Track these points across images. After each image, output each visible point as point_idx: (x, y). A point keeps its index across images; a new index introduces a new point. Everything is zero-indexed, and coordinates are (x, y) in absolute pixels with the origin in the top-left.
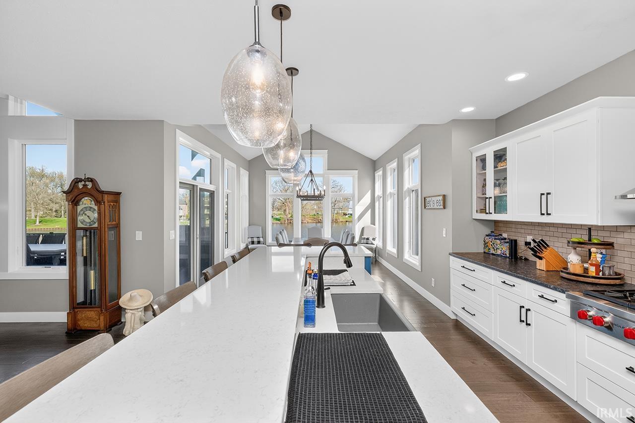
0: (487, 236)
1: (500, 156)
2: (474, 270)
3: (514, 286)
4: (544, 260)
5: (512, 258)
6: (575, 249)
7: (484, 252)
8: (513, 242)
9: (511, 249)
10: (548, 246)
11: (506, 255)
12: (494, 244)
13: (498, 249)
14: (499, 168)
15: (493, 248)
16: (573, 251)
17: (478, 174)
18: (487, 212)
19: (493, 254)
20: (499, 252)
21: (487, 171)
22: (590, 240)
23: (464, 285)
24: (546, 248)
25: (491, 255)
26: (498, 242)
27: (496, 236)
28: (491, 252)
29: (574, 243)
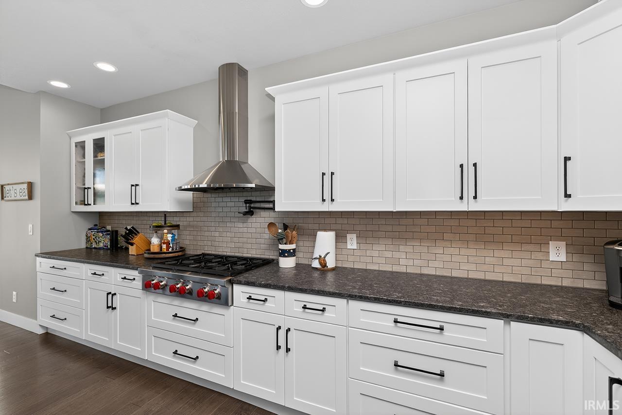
0: (90, 229)
1: (99, 145)
2: (65, 269)
3: (103, 275)
4: (135, 246)
5: (113, 249)
6: (156, 232)
7: (87, 248)
8: (114, 232)
9: (111, 241)
10: (138, 232)
11: (108, 247)
12: (96, 237)
13: (100, 241)
14: (99, 158)
15: (96, 242)
16: (155, 235)
17: (77, 162)
18: (86, 203)
19: (95, 248)
20: (101, 245)
21: (86, 160)
22: (165, 223)
23: (54, 289)
24: (136, 234)
25: (93, 250)
26: (101, 234)
27: (98, 229)
28: (93, 247)
29: (154, 226)
